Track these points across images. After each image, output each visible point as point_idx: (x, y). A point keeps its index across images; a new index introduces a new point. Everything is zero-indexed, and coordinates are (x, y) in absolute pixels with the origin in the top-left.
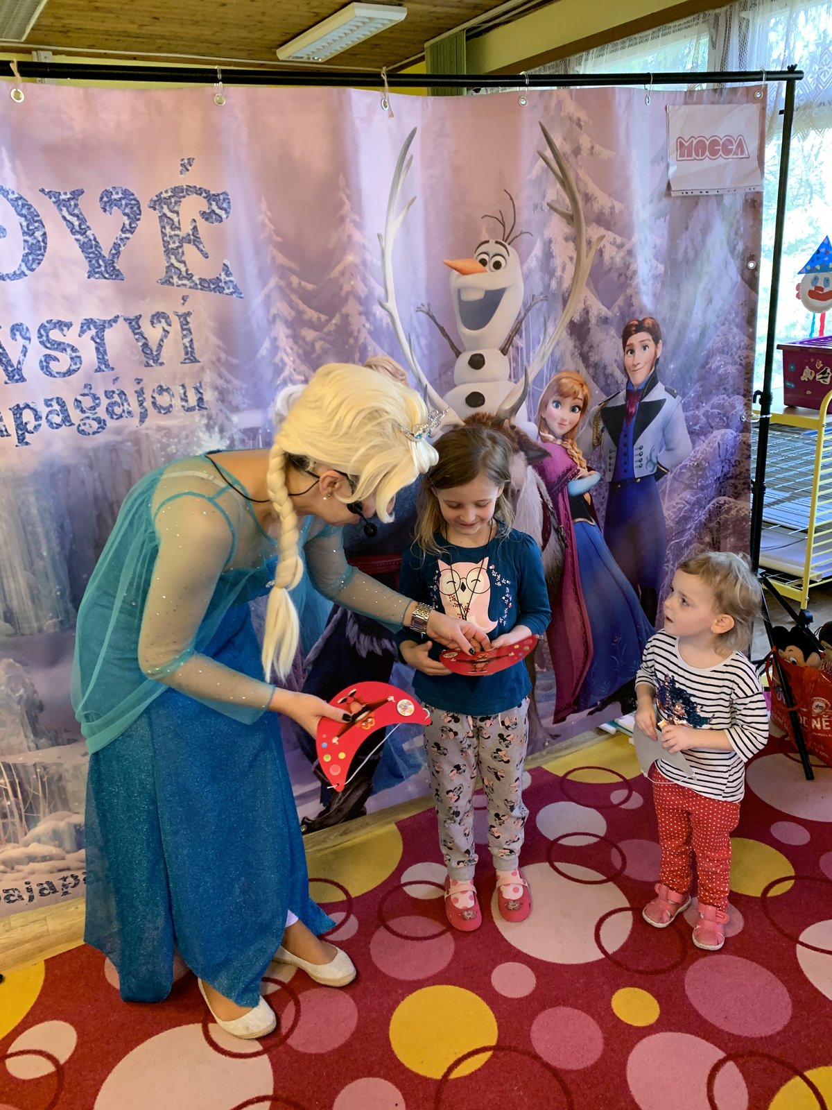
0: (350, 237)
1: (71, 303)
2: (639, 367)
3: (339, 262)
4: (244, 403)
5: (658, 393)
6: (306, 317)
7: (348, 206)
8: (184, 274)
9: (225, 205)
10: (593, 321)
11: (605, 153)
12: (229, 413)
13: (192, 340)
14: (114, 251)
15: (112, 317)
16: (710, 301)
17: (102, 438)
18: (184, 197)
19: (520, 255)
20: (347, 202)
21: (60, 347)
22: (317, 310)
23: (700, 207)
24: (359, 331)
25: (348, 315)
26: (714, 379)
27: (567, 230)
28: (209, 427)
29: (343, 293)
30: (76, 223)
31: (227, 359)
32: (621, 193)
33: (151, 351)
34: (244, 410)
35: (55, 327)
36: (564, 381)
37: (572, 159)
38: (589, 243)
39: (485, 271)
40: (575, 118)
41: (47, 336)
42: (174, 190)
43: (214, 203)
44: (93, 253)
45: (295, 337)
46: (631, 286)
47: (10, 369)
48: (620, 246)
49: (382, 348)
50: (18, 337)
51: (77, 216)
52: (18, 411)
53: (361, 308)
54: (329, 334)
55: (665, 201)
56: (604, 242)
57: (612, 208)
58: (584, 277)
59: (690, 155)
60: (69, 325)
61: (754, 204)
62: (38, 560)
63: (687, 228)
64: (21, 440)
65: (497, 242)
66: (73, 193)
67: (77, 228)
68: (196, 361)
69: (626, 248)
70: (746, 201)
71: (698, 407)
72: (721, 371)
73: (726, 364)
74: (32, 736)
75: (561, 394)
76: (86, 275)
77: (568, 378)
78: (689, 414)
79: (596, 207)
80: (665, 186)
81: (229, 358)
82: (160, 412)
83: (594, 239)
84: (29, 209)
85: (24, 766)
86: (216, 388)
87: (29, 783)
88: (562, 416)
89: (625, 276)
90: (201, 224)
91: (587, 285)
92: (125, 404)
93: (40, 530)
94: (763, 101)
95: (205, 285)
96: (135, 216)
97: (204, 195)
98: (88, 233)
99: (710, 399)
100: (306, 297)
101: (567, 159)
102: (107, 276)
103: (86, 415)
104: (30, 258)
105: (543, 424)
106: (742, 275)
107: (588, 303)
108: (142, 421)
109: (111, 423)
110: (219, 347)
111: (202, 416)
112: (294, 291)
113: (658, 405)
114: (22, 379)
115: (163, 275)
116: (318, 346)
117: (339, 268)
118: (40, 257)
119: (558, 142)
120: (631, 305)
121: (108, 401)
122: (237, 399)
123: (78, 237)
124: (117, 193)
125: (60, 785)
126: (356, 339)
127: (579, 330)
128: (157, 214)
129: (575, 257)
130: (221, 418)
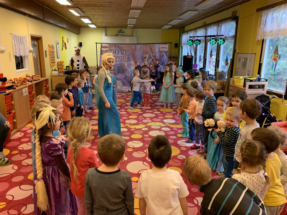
2: (157, 63)
5: (159, 65)
8: (126, 54)
9: (129, 51)
11: (154, 48)
14: (123, 53)
15: (122, 56)
19: (148, 54)
20: (136, 51)
21: (119, 58)
25: (136, 57)
33: (124, 58)
39: (145, 55)
45: (132, 58)
46: (156, 57)
51: (121, 51)
55: (159, 51)
57: (155, 52)
59: (162, 48)
63: (161, 53)
75: (151, 64)
83: (153, 54)
88: (151, 66)
91: (153, 57)
103: (120, 61)
105: (150, 66)
108: (123, 62)
110: (128, 58)
112: (132, 56)
113: (160, 66)
117: (135, 54)
119: (151, 47)
122: (128, 61)
127: (152, 60)
128: (125, 51)
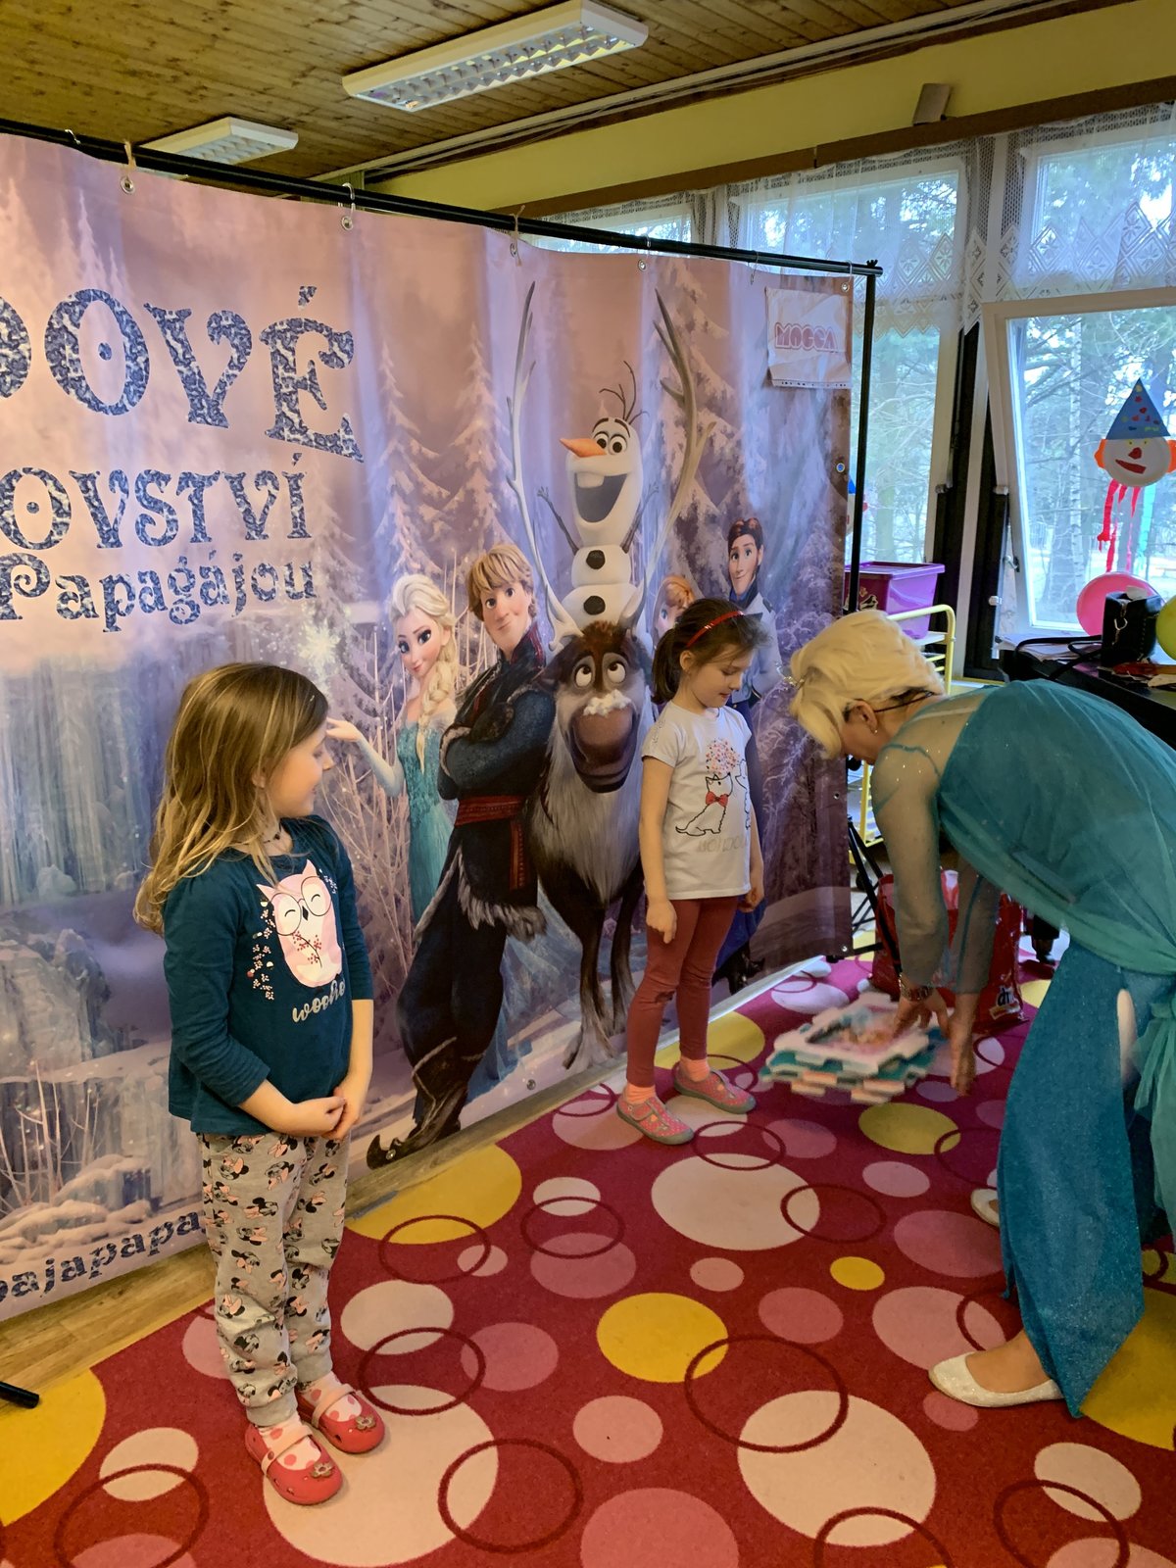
0: (479, 398)
1: (172, 451)
2: (742, 574)
3: (466, 427)
4: (359, 591)
5: (757, 606)
6: (425, 491)
7: (479, 362)
8: (298, 427)
9: (347, 348)
10: (701, 518)
12: (340, 603)
13: (302, 509)
14: (218, 390)
15: (212, 473)
16: (804, 505)
17: (195, 629)
18: (302, 332)
19: (640, 437)
20: (479, 357)
21: (156, 505)
22: (438, 483)
23: (797, 401)
24: (485, 512)
25: (473, 491)
26: (804, 594)
27: (678, 413)
28: (317, 619)
29: (469, 465)
30: (180, 351)
31: (341, 536)
32: (730, 378)
33: (254, 519)
34: (358, 600)
35: (152, 480)
36: (671, 587)
37: (685, 334)
38: (700, 430)
39: (604, 454)
40: (689, 290)
41: (145, 491)
42: (291, 322)
43: (336, 344)
44: (196, 390)
45: (413, 515)
46: (738, 481)
47: (105, 529)
48: (730, 436)
49: (509, 533)
50: (117, 488)
51: (182, 343)
52: (109, 584)
53: (489, 484)
54: (450, 513)
55: (766, 391)
56: (715, 430)
57: (724, 392)
58: (694, 469)
59: (786, 343)
60: (167, 479)
61: (841, 401)
62: (116, 787)
63: (785, 422)
64: (111, 623)
65: (617, 421)
66: (179, 313)
67: (181, 357)
68: (306, 536)
69: (736, 438)
70: (835, 398)
71: (789, 625)
72: (811, 585)
73: (816, 577)
74: (89, 1038)
75: (668, 602)
76: (187, 417)
77: (673, 583)
78: (781, 631)
79: (708, 390)
80: (765, 374)
81: (345, 535)
82: (261, 599)
83: (705, 426)
84: (133, 327)
85: (71, 1086)
86: (328, 571)
87: (74, 1113)
89: (734, 470)
90: (320, 366)
91: (696, 477)
92: (221, 586)
93: (122, 746)
94: (850, 294)
95: (321, 442)
96: (244, 350)
97: (325, 332)
98: (193, 364)
99: (801, 616)
100: (427, 467)
101: (680, 334)
102: (209, 420)
103: (181, 597)
104: (132, 388)
106: (831, 478)
107: (697, 498)
108: (239, 609)
109: (205, 610)
110: (333, 520)
111: (310, 605)
112: (414, 458)
114: (118, 544)
115: (272, 425)
116: (437, 527)
117: (466, 434)
118: (141, 389)
120: (737, 503)
121: (204, 581)
122: (352, 586)
123: (182, 368)
124: (227, 319)
125: (115, 1111)
126: (482, 520)
127: (686, 528)
128: (269, 349)
129: (685, 444)
130: (331, 609)
